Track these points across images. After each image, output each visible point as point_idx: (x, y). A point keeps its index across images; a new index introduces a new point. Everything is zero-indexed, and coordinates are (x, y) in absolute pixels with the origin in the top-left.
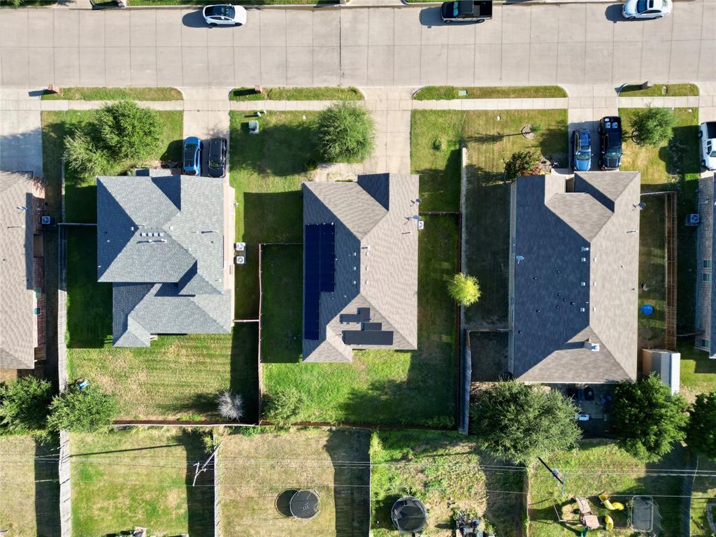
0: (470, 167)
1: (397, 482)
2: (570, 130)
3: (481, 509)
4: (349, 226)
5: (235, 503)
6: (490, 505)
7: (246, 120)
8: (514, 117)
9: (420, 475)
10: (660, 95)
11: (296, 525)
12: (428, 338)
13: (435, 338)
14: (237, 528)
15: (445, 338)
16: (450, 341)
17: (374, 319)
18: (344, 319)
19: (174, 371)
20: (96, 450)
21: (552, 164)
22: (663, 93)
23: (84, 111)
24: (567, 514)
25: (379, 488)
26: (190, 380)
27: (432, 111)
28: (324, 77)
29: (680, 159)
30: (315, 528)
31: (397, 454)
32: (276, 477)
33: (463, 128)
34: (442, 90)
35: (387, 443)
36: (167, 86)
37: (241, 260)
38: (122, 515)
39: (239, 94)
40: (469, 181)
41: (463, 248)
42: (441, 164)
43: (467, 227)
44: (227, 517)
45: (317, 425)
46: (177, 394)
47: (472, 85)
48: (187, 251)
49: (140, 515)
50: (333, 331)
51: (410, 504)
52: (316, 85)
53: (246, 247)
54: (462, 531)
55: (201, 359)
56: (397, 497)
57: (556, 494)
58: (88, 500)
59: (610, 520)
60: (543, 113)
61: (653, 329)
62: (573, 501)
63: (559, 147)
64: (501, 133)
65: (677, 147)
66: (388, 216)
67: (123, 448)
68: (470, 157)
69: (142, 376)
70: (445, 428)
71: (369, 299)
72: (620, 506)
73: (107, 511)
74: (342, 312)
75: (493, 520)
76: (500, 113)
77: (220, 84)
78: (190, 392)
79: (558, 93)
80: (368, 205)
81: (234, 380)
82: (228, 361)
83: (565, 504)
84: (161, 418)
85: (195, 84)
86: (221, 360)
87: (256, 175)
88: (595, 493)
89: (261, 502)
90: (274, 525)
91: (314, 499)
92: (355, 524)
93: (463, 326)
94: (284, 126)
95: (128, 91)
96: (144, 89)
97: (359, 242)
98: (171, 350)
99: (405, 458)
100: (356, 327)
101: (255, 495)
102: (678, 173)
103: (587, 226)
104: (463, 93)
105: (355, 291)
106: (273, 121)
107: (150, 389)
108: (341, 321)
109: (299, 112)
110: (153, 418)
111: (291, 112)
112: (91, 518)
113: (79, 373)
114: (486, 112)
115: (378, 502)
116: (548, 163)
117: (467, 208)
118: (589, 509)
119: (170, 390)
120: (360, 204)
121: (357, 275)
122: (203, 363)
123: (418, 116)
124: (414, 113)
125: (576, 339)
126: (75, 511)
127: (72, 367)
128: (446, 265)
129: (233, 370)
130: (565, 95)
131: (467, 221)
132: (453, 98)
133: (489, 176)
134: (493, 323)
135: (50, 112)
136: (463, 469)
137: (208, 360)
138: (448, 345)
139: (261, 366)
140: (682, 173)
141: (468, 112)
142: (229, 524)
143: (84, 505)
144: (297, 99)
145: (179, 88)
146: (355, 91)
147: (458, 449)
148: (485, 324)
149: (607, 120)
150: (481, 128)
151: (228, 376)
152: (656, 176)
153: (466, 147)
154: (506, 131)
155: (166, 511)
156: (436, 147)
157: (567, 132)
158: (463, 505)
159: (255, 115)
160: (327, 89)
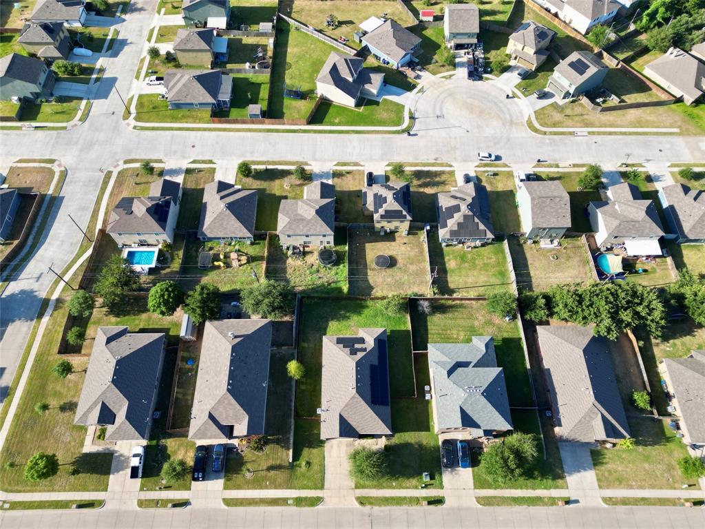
0: (288, 449)
1: (333, 272)
2: (223, 474)
3: (290, 261)
4: (363, 402)
5: (420, 262)
6: (285, 262)
7: (432, 482)
8: (258, 484)
9: (321, 276)
10: (162, 500)
11: (387, 251)
12: (315, 345)
13: (311, 345)
14: (417, 250)
15: (305, 345)
16: (303, 343)
17: (348, 350)
18: (365, 350)
19: (459, 326)
20: (498, 286)
21: (237, 450)
22: (160, 502)
23: (539, 489)
24: (244, 259)
25: (344, 270)
26: (450, 322)
27: (311, 489)
28: (382, 514)
29: (157, 455)
30: (376, 251)
31: (333, 285)
32: (398, 274)
33: (291, 476)
34: (304, 504)
35: (340, 290)
36: (487, 507)
37: (427, 388)
38: (479, 256)
39: (438, 501)
40: (289, 439)
41: (294, 397)
42: (306, 452)
43: (291, 410)
44: (423, 255)
45: (377, 298)
46: (456, 313)
47: (283, 507)
48: (454, 383)
49: (469, 256)
50: (370, 343)
51: (327, 262)
52: (387, 508)
53: (425, 397)
54: (300, 251)
55: (444, 332)
56: (334, 265)
57: (249, 268)
58: (499, 263)
59: (222, 257)
60: (239, 487)
61: (189, 352)
62: (240, 266)
63: (231, 462)
64: (267, 472)
65: (158, 463)
66: (340, 410)
67: (483, 288)
68: (288, 455)
69: (476, 323)
70: (308, 298)
71: (350, 359)
72: (216, 263)
73: (487, 258)
74: (365, 353)
75: (283, 256)
76: (267, 487)
77: (452, 509)
78: (449, 315)
79: (228, 502)
80: (352, 418)
81: (426, 321)
82: (430, 331)
83: (245, 264)
84: (463, 302)
85: (468, 509)
86: (434, 332)
87: (425, 443)
88: (228, 269)
89: (405, 263)
90: (398, 252)
91: (377, 264)
92: (355, 253)
93: (296, 351)
94: (408, 478)
95: (513, 503)
96: (502, 505)
97: (357, 392)
98: (462, 337)
99: (329, 284)
100: (357, 346)
101: (409, 265)
102: (159, 446)
103: (226, 402)
104: (290, 502)
105: (358, 364)
106: (414, 482)
107: (471, 317)
108: (366, 348)
109: (397, 488)
110: (467, 302)
111: (403, 488)
112: (495, 254)
113: (512, 325)
114: (276, 488)
115: (344, 263)
116: (239, 451)
117: (291, 422)
118: (233, 261)
119: (460, 316)
120: (357, 418)
121: (358, 372)
122: (443, 330)
123: (320, 485)
124: (322, 488)
125: (239, 339)
126: (505, 258)
127: (517, 328)
128: (303, 387)
129: (426, 326)
130: (224, 500)
131: (291, 414)
132: (296, 498)
133: (277, 442)
134: (279, 353)
135: (562, 488)
136: (298, 279)
137: (440, 332)
138: (304, 341)
139: (410, 328)
140: (158, 445)
141: (287, 488)
142: (422, 252)
143: (501, 261)
144: (400, 497)
145: (480, 506)
146: (361, 503)
147: (301, 288)
148: (283, 352)
149: (201, 479)
150: (280, 476)
151: (429, 323)
152: (173, 443)
153: (290, 463)
154: (263, 473)
155: (455, 258)
156: (308, 463)
157: (226, 472)
158: (299, 262)
159: (426, 486)
160: (380, 505)
